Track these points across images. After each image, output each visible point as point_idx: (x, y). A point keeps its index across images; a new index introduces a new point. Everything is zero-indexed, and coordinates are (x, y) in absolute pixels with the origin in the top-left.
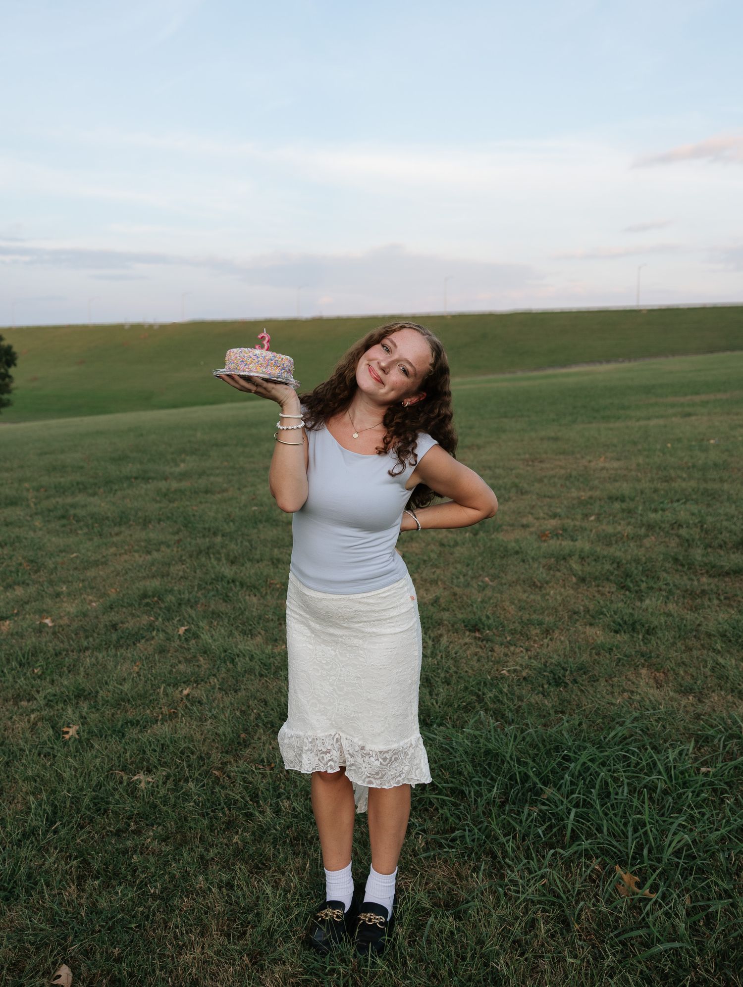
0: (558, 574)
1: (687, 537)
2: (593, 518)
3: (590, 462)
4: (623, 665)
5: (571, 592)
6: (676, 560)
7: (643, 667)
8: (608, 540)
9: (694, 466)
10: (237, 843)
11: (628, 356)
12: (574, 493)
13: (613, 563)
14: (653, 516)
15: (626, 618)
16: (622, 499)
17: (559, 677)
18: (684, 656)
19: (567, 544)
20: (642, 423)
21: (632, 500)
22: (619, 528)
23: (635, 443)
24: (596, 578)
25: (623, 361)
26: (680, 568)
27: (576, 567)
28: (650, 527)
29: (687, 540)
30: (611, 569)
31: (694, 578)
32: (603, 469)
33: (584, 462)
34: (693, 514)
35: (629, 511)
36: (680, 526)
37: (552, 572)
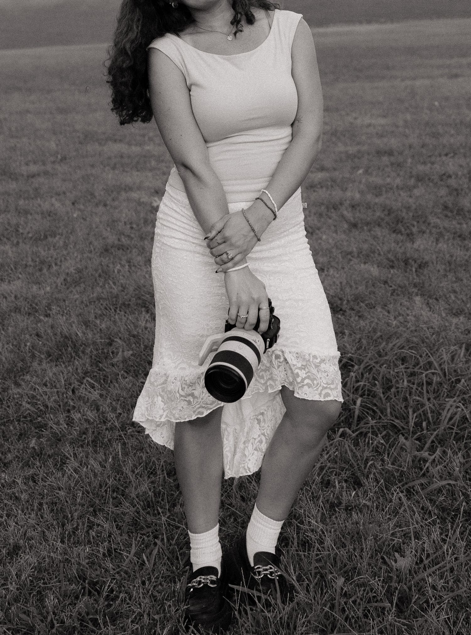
0: (330, 221)
1: (455, 186)
2: (361, 171)
3: (356, 118)
4: (398, 295)
5: (343, 236)
6: (446, 207)
7: (417, 295)
8: (377, 190)
9: (461, 122)
10: (33, 448)
11: (391, 17)
12: (341, 148)
13: (384, 210)
14: (421, 168)
15: (399, 256)
16: (390, 153)
17: (337, 306)
18: (455, 285)
19: (337, 194)
20: (409, 83)
21: (401, 153)
22: (388, 180)
23: (401, 101)
24: (368, 224)
25: (385, 22)
26: (449, 214)
27: (348, 214)
28: (420, 179)
29: (456, 190)
30: (383, 216)
31: (463, 222)
32: (369, 125)
33: (350, 119)
34: (461, 166)
35: (399, 165)
36: (450, 176)
37: (323, 220)
